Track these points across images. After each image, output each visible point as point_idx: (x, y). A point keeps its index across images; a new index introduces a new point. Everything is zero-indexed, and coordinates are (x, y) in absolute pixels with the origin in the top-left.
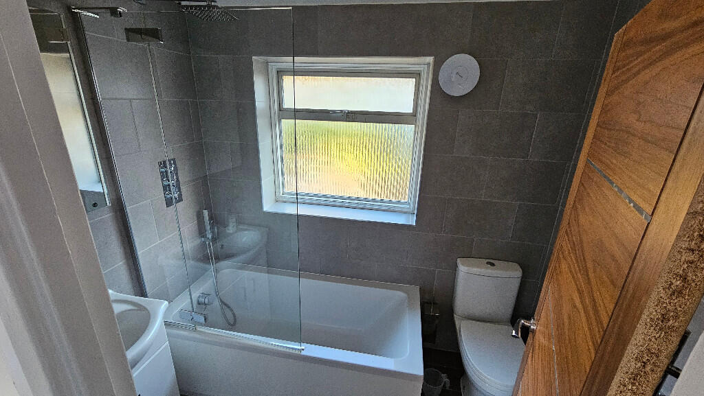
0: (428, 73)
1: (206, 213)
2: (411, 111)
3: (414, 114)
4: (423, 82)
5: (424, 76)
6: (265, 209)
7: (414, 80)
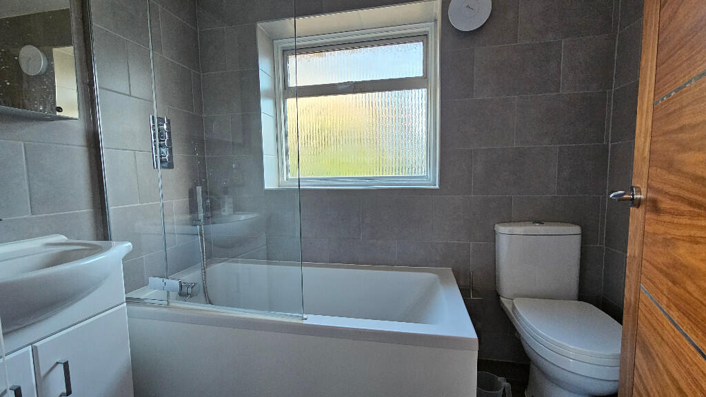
0: (435, 33)
1: (199, 189)
2: (421, 75)
3: (425, 78)
4: (431, 42)
5: (431, 37)
6: (267, 187)
7: (421, 43)
